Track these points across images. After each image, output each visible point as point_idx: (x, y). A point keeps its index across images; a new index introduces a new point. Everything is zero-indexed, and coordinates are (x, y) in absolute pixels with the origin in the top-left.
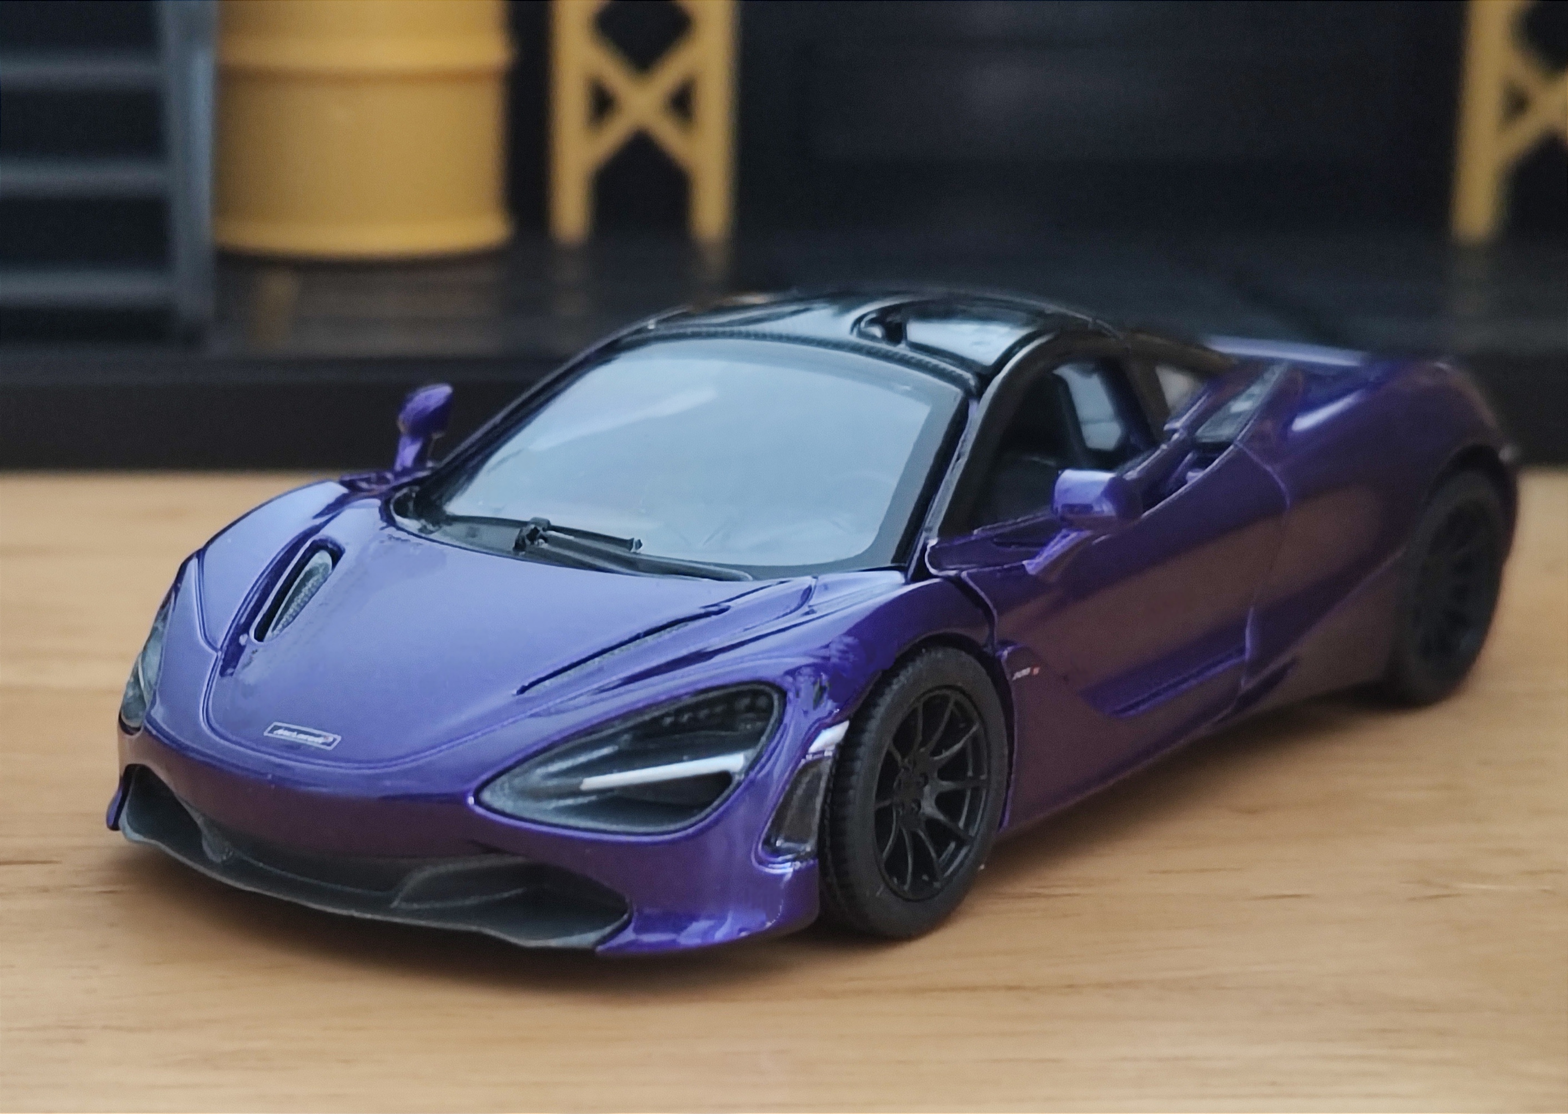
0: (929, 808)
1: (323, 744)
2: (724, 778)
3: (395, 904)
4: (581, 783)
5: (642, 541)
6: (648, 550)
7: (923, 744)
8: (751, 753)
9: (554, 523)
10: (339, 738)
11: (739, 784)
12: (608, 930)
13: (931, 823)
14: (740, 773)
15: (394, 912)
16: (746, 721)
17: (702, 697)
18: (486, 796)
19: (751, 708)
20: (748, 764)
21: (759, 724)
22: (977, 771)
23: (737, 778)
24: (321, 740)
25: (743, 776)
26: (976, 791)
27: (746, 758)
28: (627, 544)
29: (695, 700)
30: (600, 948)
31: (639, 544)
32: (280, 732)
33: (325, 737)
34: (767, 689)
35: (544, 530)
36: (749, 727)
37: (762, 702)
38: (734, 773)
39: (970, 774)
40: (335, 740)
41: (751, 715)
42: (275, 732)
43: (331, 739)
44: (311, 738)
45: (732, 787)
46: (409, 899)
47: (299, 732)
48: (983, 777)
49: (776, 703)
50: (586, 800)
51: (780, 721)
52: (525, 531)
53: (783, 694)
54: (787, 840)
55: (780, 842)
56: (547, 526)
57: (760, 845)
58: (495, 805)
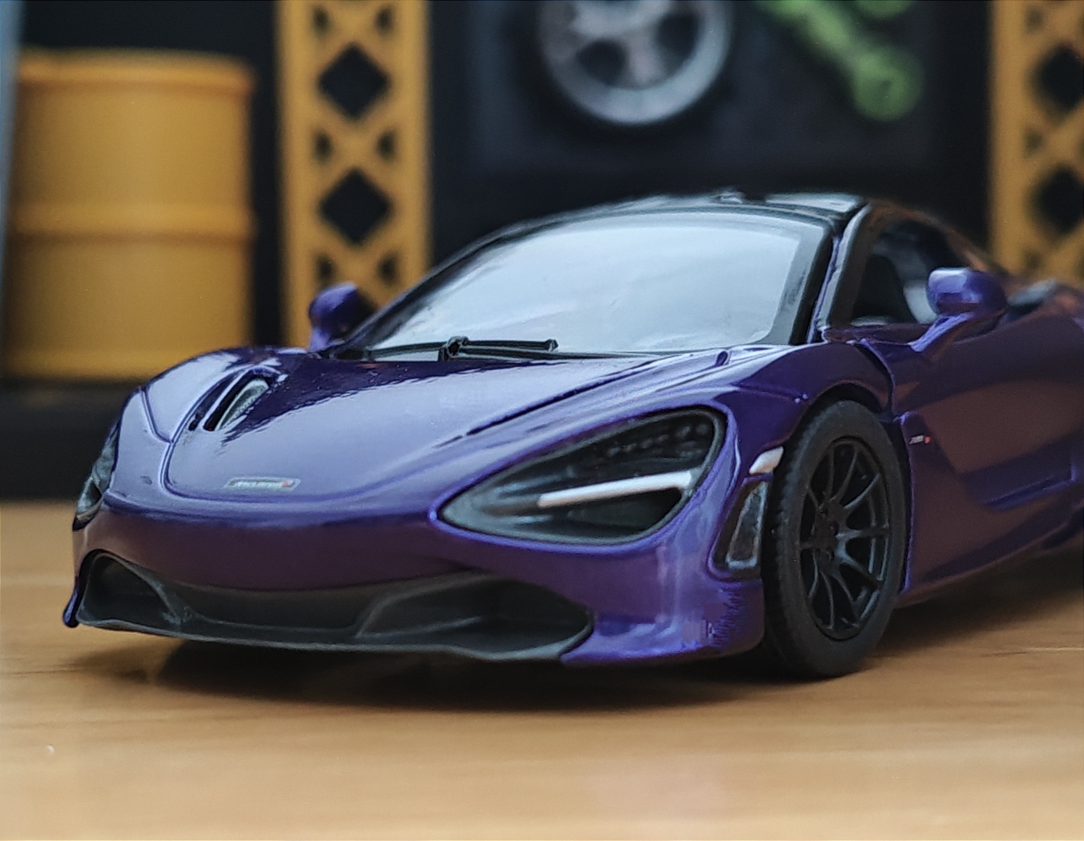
0: (842, 553)
1: (283, 487)
2: (673, 494)
3: (360, 633)
4: (538, 498)
5: (558, 343)
6: (561, 349)
7: (834, 493)
8: (698, 471)
9: (471, 338)
10: (298, 481)
11: (688, 499)
12: (571, 641)
13: (845, 566)
14: (689, 489)
15: (358, 642)
16: (687, 449)
17: (647, 421)
18: (449, 512)
19: (691, 437)
20: (695, 480)
21: (699, 451)
22: (880, 521)
23: (686, 494)
24: (280, 485)
25: (691, 492)
26: (880, 539)
27: (693, 476)
28: (545, 345)
29: (641, 423)
30: (565, 657)
31: (556, 345)
32: (240, 484)
33: (284, 482)
34: (707, 414)
35: (463, 344)
36: (690, 454)
37: (703, 429)
38: (683, 490)
39: (873, 524)
40: (294, 484)
41: (691, 444)
42: (236, 484)
43: (290, 483)
44: (270, 485)
45: (682, 500)
46: (373, 629)
47: (259, 481)
48: (886, 525)
49: (717, 426)
50: (541, 519)
51: (723, 441)
52: (447, 346)
53: (723, 418)
54: (734, 558)
55: (728, 559)
56: (466, 341)
57: (710, 559)
58: (459, 520)
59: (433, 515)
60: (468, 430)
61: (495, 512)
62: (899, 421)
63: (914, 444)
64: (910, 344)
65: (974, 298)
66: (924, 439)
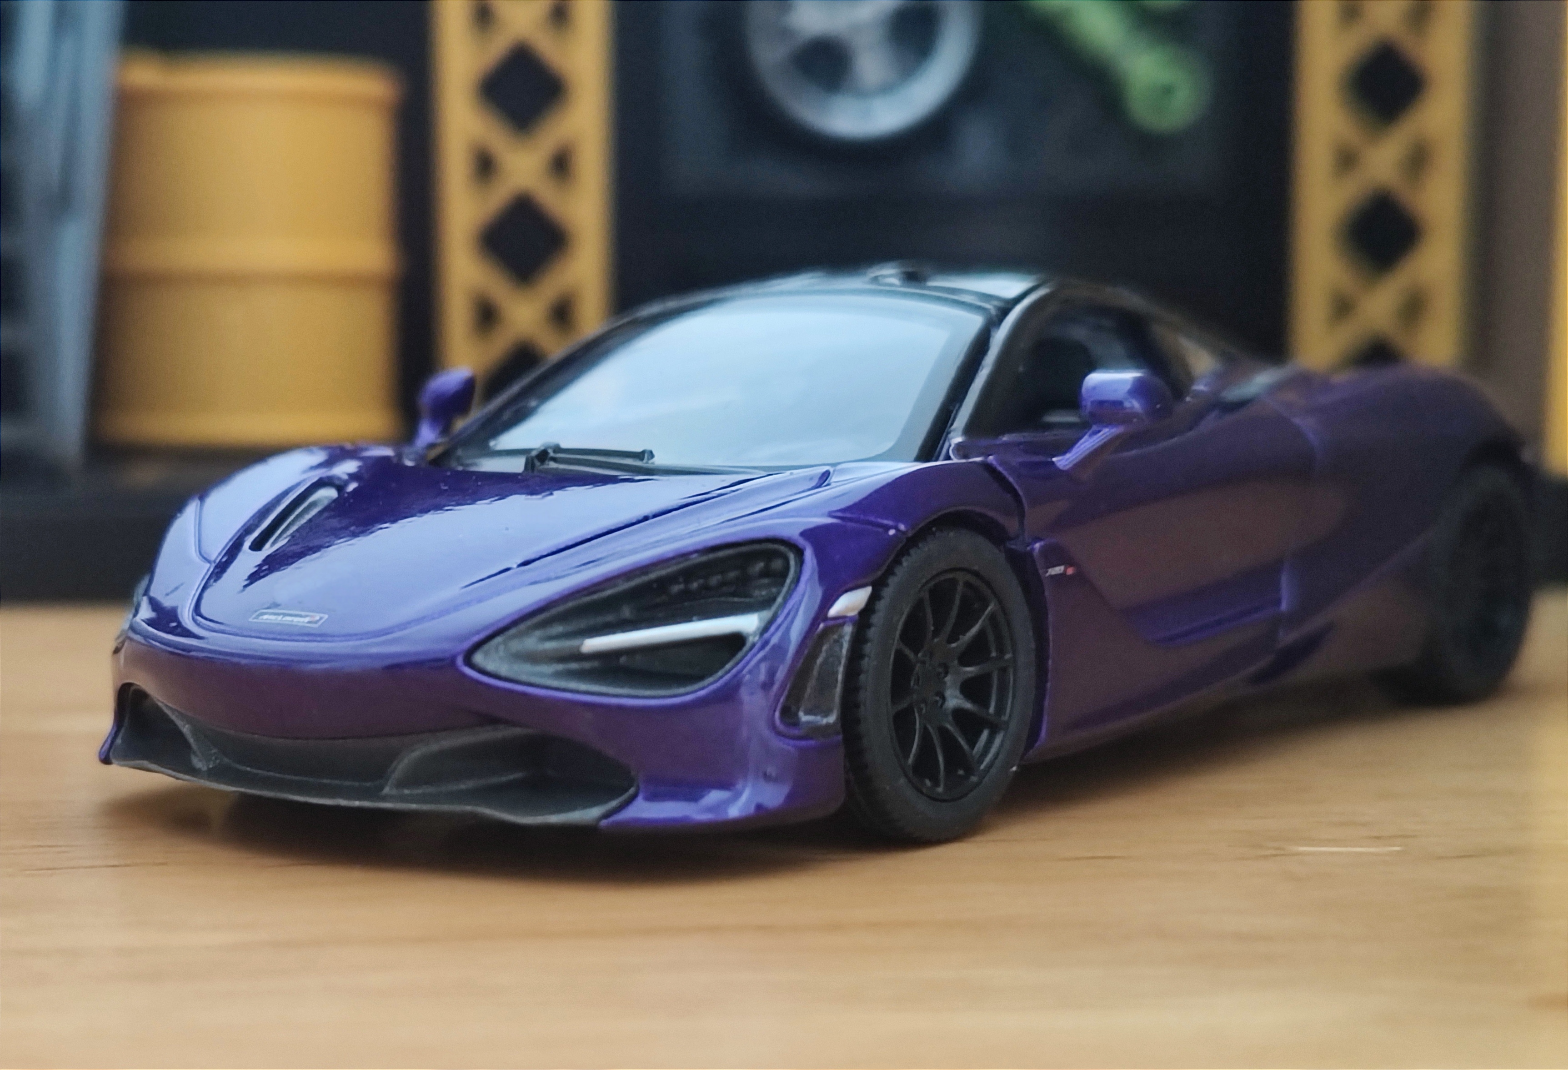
0: (954, 700)
1: (309, 622)
2: (735, 641)
3: (387, 790)
4: (582, 644)
5: (654, 452)
6: (659, 460)
7: (937, 635)
8: (766, 614)
9: (564, 445)
10: (326, 616)
11: (753, 645)
12: (614, 804)
13: (958, 713)
14: (754, 634)
15: (384, 799)
16: (760, 587)
17: (711, 556)
18: (479, 658)
19: (765, 573)
20: (763, 625)
21: (774, 590)
22: (1001, 652)
23: (751, 640)
24: (307, 620)
25: (757, 638)
26: (1003, 673)
27: (760, 619)
28: (640, 456)
29: (704, 558)
30: (604, 823)
31: (651, 455)
32: (265, 617)
33: (311, 616)
34: (782, 548)
35: (554, 452)
36: (764, 593)
37: (777, 564)
38: (748, 635)
39: (993, 655)
40: (321, 618)
41: (766, 581)
42: (261, 617)
43: (317, 618)
44: (296, 619)
45: (745, 649)
46: (400, 786)
47: (285, 615)
48: (1009, 657)
49: (792, 563)
50: (587, 665)
51: (797, 580)
52: (534, 453)
53: (800, 553)
54: (807, 713)
55: (801, 714)
56: (558, 449)
57: (777, 714)
58: (490, 666)
59: (460, 661)
60: (520, 561)
61: (533, 658)
62: (1033, 549)
63: (1052, 577)
64: (1054, 459)
65: (1135, 405)
66: (1065, 571)
